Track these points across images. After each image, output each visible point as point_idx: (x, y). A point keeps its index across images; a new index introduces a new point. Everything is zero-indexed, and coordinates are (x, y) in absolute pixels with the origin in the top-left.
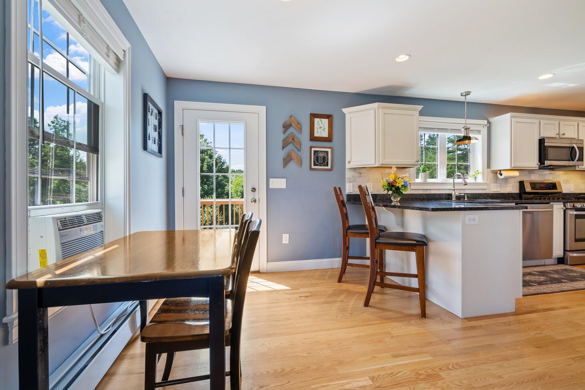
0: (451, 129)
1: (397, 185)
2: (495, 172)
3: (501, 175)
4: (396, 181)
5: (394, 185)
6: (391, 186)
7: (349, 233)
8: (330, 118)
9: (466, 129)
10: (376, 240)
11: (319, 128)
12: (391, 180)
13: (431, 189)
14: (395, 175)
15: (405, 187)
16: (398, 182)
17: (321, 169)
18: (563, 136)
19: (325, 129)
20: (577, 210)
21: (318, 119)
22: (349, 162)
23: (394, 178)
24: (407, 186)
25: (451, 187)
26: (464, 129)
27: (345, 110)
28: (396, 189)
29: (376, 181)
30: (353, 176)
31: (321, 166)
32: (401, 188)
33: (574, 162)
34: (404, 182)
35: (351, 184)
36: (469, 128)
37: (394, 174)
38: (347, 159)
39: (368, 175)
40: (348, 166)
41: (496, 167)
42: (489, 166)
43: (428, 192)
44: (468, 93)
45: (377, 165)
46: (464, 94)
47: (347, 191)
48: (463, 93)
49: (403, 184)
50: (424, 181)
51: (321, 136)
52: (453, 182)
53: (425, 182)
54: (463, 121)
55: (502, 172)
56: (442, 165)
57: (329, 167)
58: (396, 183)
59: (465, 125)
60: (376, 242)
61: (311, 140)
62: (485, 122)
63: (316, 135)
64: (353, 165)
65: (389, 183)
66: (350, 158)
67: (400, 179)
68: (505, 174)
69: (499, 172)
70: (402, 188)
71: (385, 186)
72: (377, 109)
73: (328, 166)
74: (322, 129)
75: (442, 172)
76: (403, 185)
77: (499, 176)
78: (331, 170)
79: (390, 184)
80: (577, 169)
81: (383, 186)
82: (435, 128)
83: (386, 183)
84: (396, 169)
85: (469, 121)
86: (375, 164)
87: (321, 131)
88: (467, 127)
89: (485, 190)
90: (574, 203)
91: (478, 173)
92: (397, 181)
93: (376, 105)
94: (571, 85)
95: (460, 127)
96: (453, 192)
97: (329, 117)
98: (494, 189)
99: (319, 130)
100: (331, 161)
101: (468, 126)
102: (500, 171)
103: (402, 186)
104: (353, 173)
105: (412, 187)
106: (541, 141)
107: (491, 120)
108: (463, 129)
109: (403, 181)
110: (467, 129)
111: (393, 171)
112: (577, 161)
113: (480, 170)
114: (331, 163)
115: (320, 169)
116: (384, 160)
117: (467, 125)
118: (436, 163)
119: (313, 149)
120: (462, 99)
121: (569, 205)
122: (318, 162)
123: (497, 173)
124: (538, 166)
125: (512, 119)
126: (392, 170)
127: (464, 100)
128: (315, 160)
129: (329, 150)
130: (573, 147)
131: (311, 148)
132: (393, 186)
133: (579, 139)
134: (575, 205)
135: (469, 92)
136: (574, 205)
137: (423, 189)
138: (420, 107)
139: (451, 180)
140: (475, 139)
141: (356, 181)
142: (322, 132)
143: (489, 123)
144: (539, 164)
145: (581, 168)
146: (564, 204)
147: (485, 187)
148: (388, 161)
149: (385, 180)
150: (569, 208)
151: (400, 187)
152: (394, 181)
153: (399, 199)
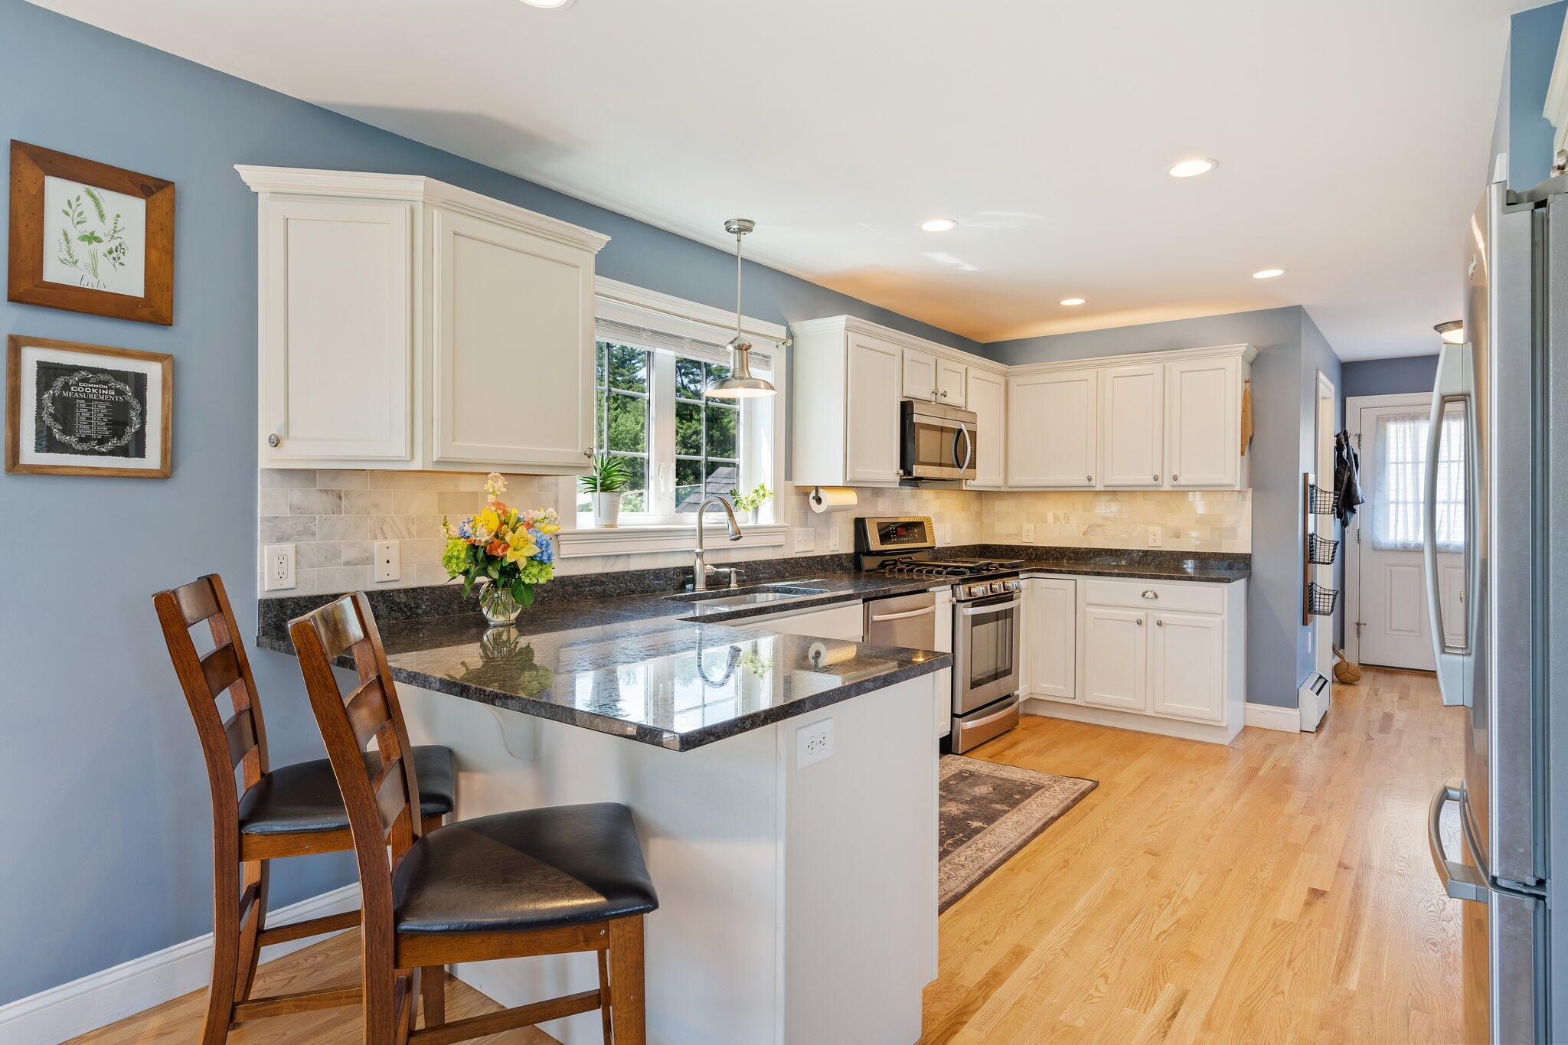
0: (694, 340)
1: (510, 557)
2: (804, 492)
3: (819, 500)
4: (503, 539)
5: (494, 553)
6: (483, 556)
7: (256, 839)
8: (160, 197)
9: (740, 348)
10: (398, 918)
11: (83, 238)
12: (483, 536)
13: (629, 555)
14: (500, 512)
15: (541, 562)
16: (513, 544)
17: (94, 472)
18: (943, 400)
19: (120, 248)
20: (977, 602)
21: (77, 189)
22: (276, 442)
23: (495, 524)
24: (549, 558)
25: (692, 544)
26: (735, 348)
27: (251, 175)
28: (503, 572)
29: (414, 529)
30: (297, 509)
31: (92, 452)
32: (525, 568)
33: (963, 470)
34: (537, 543)
35: (288, 548)
36: (750, 347)
37: (498, 505)
38: (267, 425)
39: (375, 506)
40: (266, 458)
41: (807, 477)
42: (789, 475)
43: (619, 567)
44: (747, 224)
45: (417, 465)
46: (735, 227)
47: (263, 585)
48: (734, 223)
49: (534, 550)
50: (607, 526)
51: (90, 282)
52: (696, 526)
53: (612, 526)
54: (729, 318)
55: (822, 494)
56: (663, 464)
57: (152, 459)
58: (505, 549)
59: (735, 334)
60: (397, 935)
61: (15, 297)
62: (781, 332)
63: (54, 272)
64: (297, 454)
65: (474, 547)
66: (282, 420)
67: (522, 530)
68: (830, 499)
69: (813, 494)
70: (530, 569)
71: (458, 558)
72: (421, 204)
73: (140, 453)
74: (102, 248)
75: (662, 490)
76: (535, 556)
77: (813, 503)
78: (165, 474)
79: (481, 554)
80: (964, 489)
81: (449, 559)
82: (644, 329)
83: (463, 544)
84: (505, 486)
85: (750, 323)
86: (408, 457)
87: (94, 257)
88: (741, 343)
89: (778, 550)
90: (970, 585)
91: (764, 495)
92: (507, 538)
93: (416, 185)
94: (969, 268)
95: (723, 338)
96: (698, 562)
97: (147, 187)
98: (802, 546)
99: (81, 250)
100: (165, 430)
101: (746, 339)
102: (817, 488)
103: (532, 558)
104: (296, 495)
105: (566, 550)
106: (906, 409)
107: (797, 326)
108: (730, 348)
109: (532, 538)
110: (742, 348)
111: (491, 490)
112: (968, 467)
113: (769, 487)
114: (164, 441)
115: (87, 472)
116: (454, 440)
117: (743, 335)
118: (645, 455)
119: (31, 357)
120: (727, 242)
121: (962, 591)
122: (67, 430)
123: (807, 494)
124: (898, 479)
125: (850, 334)
126: (489, 485)
127: (734, 250)
128: (48, 420)
129: (154, 372)
130: (961, 430)
131: (16, 345)
132: (491, 559)
133: (969, 410)
134: (972, 590)
135: (749, 221)
136: (970, 589)
137: (603, 556)
138: (600, 240)
139: (691, 519)
140: (767, 388)
141: (313, 534)
142: (105, 264)
143: (791, 335)
144: (901, 472)
145: (971, 485)
146: (952, 588)
147: (779, 540)
148: (470, 448)
149: (455, 531)
150: (963, 599)
151: (522, 563)
152: (497, 536)
153: (514, 616)
